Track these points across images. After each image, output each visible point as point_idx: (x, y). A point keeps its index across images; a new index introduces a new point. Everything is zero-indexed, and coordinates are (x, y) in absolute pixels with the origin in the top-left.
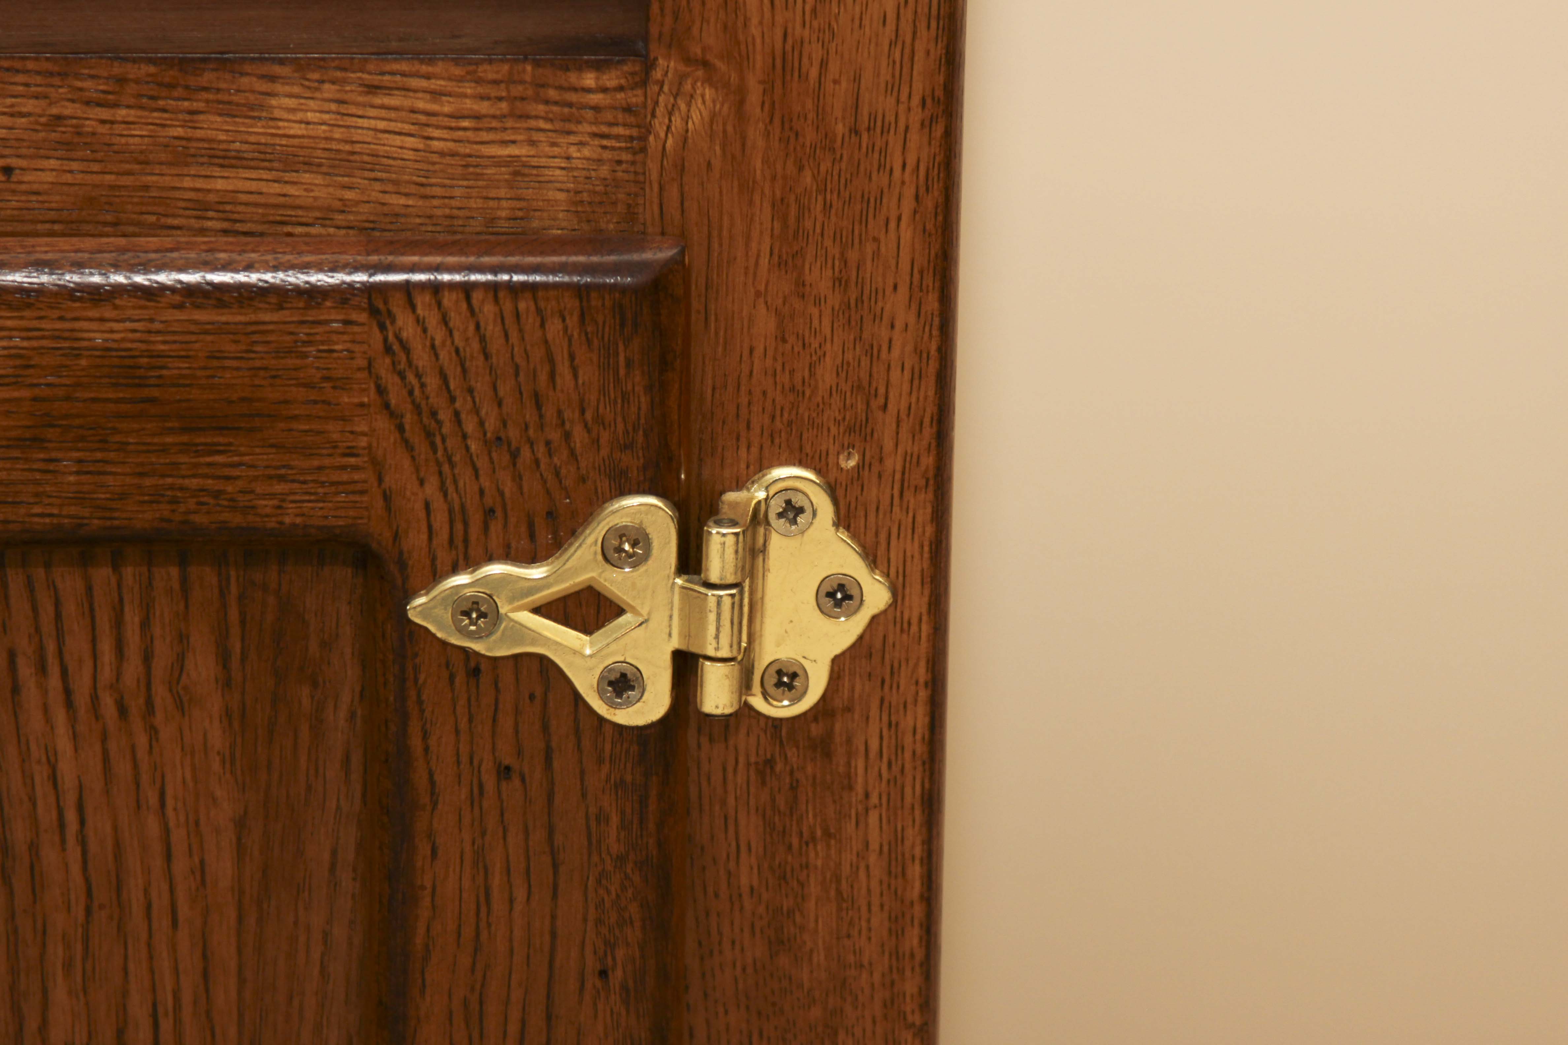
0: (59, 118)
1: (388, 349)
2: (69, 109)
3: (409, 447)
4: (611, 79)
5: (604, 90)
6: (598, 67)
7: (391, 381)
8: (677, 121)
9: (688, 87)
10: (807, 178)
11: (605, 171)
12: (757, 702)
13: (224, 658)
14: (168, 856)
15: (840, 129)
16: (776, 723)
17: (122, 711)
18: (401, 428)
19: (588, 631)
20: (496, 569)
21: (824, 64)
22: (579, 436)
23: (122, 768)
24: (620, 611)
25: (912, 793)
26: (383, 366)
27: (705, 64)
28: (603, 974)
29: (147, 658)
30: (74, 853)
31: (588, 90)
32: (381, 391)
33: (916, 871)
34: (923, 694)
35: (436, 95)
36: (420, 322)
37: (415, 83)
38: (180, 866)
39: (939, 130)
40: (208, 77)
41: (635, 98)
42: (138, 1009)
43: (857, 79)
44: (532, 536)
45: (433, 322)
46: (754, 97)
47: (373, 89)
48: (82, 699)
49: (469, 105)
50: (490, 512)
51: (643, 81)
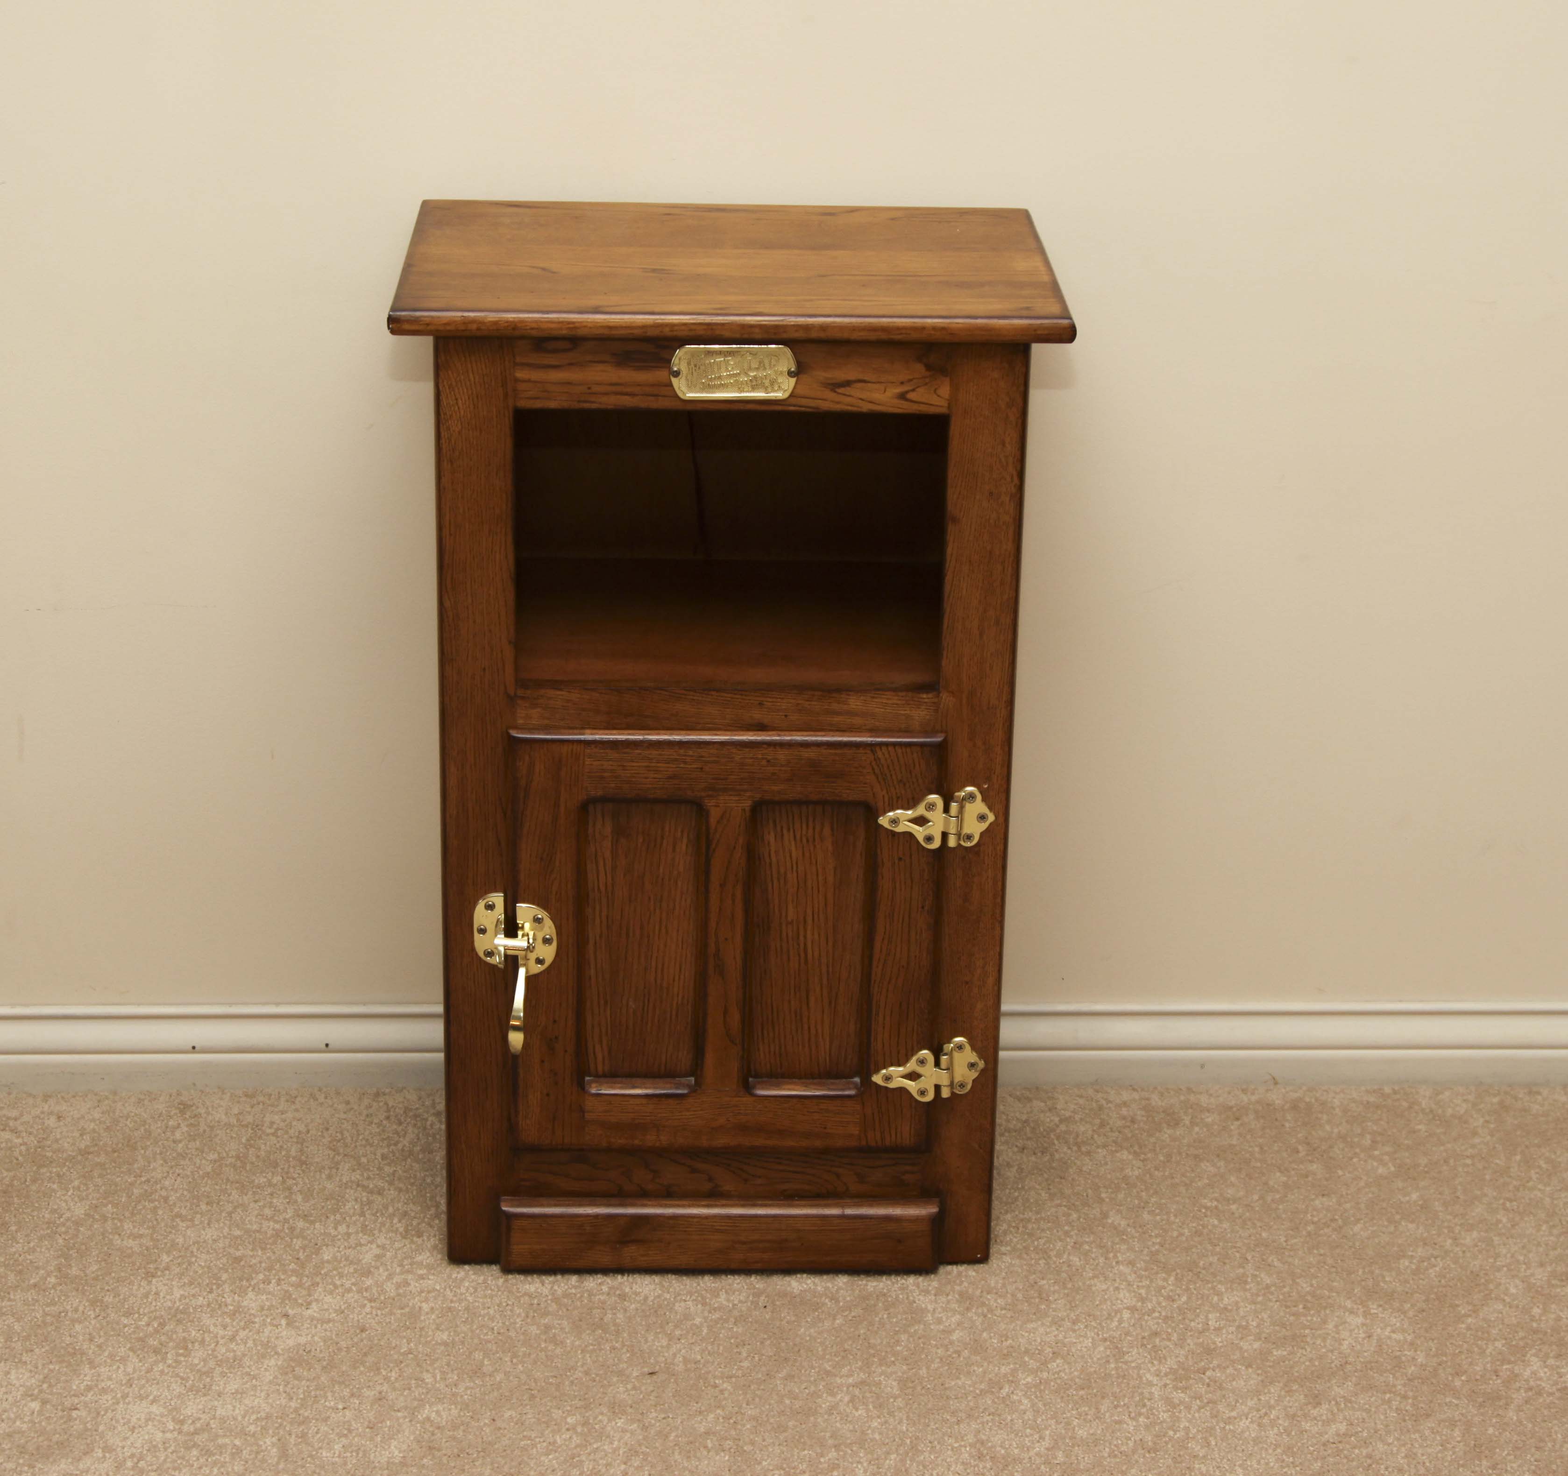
0: (798, 704)
1: (875, 759)
2: (800, 702)
3: (879, 782)
4: (930, 695)
5: (928, 698)
6: (927, 693)
7: (876, 767)
8: (946, 706)
9: (948, 698)
10: (977, 719)
11: (928, 717)
12: (962, 843)
13: (832, 829)
14: (817, 875)
15: (985, 708)
16: (966, 848)
17: (808, 841)
18: (877, 778)
19: (921, 826)
20: (899, 811)
21: (981, 693)
22: (920, 781)
23: (807, 854)
24: (929, 821)
25: (999, 865)
26: (874, 763)
27: (953, 693)
28: (923, 907)
29: (814, 829)
30: (795, 874)
31: (924, 698)
32: (873, 769)
33: (1000, 883)
34: (1003, 841)
35: (888, 699)
36: (883, 754)
37: (884, 696)
38: (820, 878)
39: (1009, 708)
40: (834, 695)
41: (936, 700)
42: (809, 912)
43: (989, 696)
44: (908, 803)
45: (886, 753)
46: (964, 701)
47: (873, 697)
48: (798, 837)
49: (895, 701)
50: (898, 798)
51: (938, 696)
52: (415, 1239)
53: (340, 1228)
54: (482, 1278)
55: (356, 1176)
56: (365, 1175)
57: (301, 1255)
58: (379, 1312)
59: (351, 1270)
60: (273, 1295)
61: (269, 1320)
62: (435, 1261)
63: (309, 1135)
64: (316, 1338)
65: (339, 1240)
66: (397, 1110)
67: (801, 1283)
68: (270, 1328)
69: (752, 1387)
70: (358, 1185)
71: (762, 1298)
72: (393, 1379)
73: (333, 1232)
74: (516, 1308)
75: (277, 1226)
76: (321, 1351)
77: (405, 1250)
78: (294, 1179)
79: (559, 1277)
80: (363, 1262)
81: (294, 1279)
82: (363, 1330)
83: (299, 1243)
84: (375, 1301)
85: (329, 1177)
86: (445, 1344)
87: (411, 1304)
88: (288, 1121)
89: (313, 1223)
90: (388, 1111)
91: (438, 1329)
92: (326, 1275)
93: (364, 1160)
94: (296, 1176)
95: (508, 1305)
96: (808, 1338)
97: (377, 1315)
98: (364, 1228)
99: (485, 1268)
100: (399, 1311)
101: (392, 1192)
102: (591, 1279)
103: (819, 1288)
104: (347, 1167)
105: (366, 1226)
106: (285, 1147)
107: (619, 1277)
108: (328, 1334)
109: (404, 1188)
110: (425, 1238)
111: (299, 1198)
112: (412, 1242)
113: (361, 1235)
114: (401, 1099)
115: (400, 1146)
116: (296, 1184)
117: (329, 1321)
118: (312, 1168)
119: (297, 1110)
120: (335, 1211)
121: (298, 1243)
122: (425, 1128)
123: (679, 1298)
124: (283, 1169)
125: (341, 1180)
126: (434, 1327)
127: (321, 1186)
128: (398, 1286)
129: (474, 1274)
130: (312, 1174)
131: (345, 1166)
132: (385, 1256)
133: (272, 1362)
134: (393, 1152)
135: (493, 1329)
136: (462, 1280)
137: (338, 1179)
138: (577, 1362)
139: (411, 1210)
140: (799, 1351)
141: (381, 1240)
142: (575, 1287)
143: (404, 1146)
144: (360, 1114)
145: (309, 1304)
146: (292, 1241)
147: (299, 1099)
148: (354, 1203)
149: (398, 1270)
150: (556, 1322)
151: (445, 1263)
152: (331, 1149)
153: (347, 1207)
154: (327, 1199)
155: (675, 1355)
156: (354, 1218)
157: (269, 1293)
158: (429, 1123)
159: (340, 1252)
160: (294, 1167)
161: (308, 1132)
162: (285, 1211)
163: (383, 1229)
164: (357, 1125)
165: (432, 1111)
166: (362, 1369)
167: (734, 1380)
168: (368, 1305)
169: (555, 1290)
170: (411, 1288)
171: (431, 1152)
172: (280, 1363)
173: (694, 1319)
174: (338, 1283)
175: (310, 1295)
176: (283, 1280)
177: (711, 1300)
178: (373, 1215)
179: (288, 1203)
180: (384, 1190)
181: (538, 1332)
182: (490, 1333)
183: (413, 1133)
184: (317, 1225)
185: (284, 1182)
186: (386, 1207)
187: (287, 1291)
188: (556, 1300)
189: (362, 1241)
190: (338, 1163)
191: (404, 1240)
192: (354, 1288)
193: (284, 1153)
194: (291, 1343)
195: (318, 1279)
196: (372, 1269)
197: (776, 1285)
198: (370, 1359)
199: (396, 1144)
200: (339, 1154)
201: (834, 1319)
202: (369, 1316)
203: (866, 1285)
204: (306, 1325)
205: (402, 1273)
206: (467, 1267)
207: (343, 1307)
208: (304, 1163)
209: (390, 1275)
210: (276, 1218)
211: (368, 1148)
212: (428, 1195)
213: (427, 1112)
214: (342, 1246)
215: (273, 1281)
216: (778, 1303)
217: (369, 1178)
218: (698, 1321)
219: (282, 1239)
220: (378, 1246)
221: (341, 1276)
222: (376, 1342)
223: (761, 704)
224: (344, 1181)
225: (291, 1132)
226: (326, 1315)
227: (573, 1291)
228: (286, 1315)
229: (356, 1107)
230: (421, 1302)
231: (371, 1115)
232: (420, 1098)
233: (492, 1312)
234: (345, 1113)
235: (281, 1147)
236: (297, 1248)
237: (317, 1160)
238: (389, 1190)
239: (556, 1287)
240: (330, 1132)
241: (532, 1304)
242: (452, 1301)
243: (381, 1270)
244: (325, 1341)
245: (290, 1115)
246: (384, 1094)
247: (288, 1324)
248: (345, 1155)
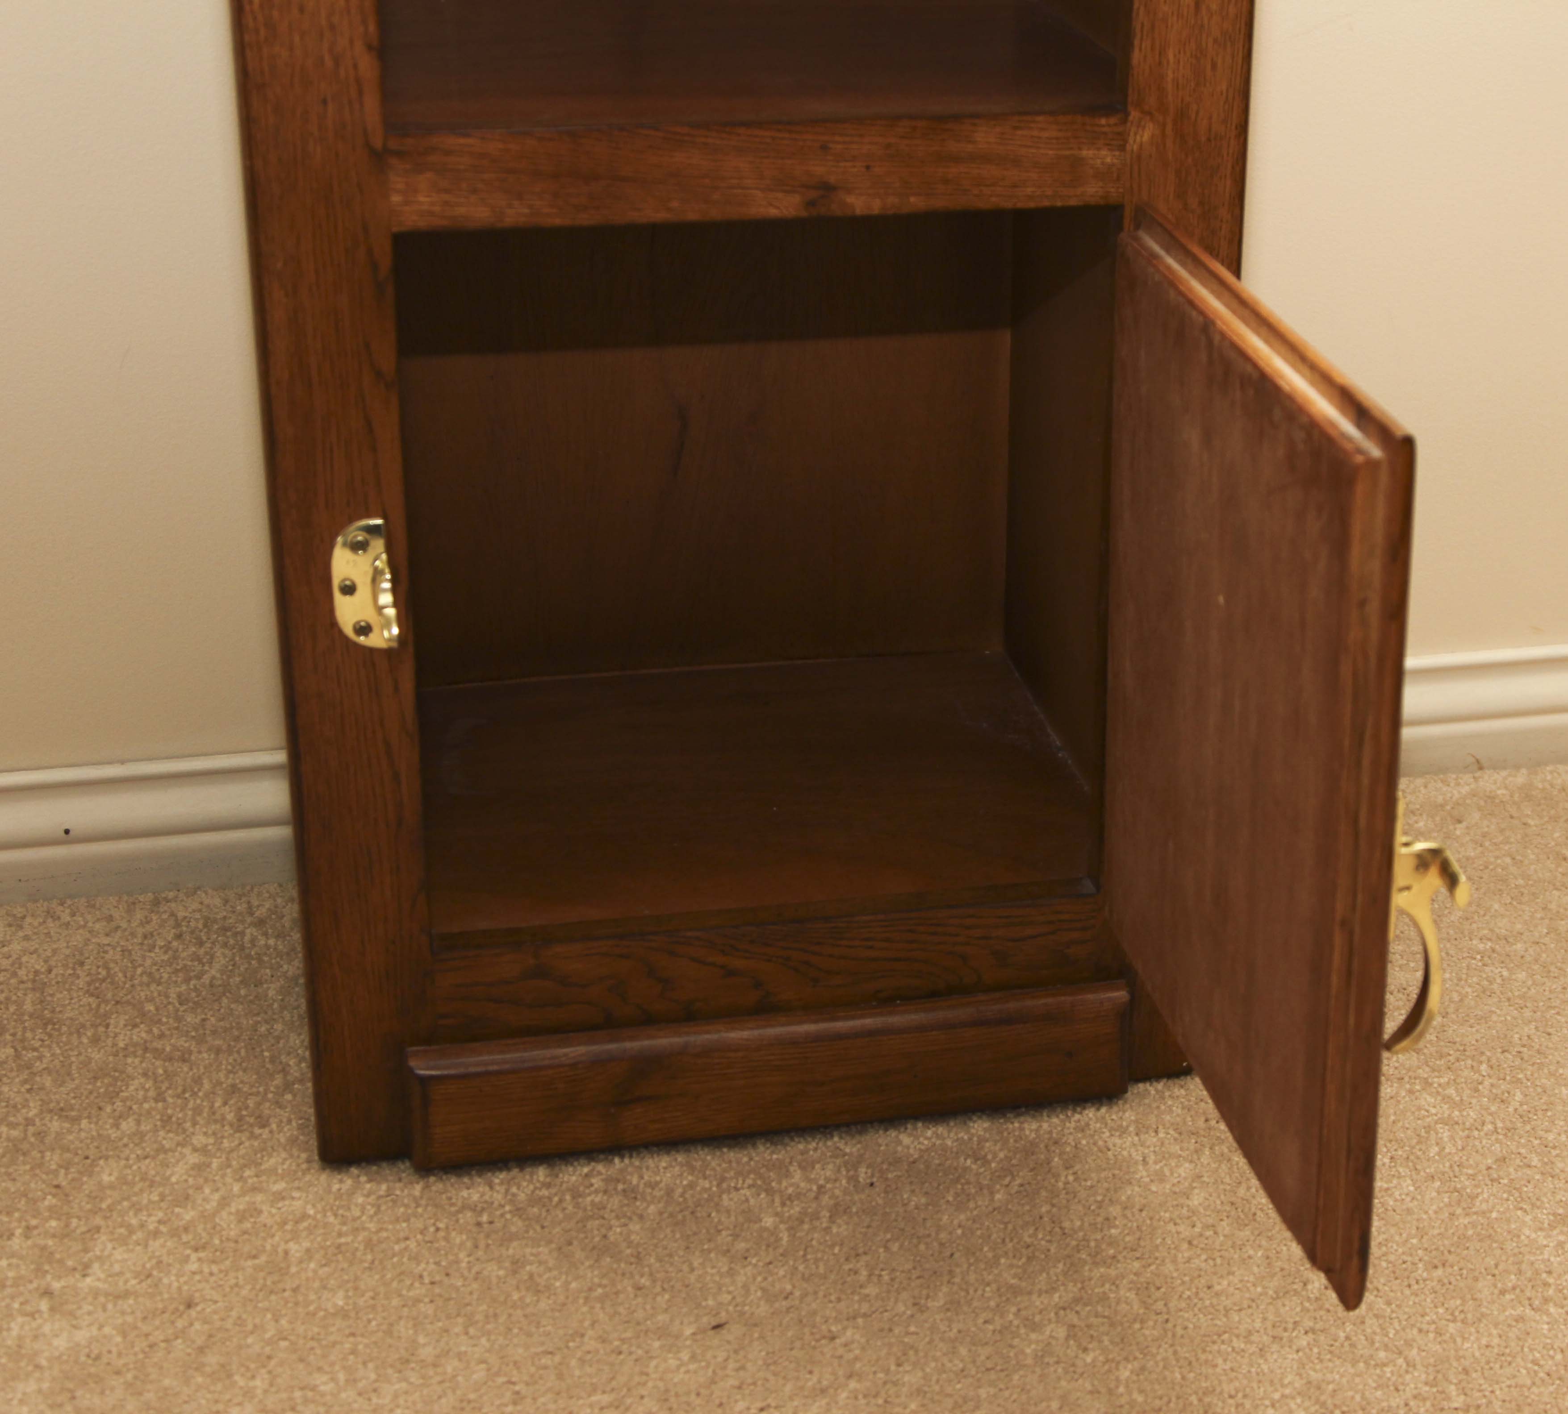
0: (889, 144)
2: (893, 140)
4: (1113, 120)
5: (1109, 125)
6: (1107, 116)
8: (1138, 138)
9: (1143, 123)
10: (1190, 160)
15: (1203, 139)
21: (1197, 113)
27: (1150, 114)
31: (1103, 126)
35: (1042, 129)
37: (1032, 125)
39: (1242, 139)
40: (950, 125)
41: (1120, 129)
43: (1210, 118)
46: (1169, 127)
47: (1016, 128)
49: (1055, 133)
51: (1124, 121)
52: (257, 1131)
53: (124, 1125)
54: (384, 1187)
55: (141, 1034)
56: (155, 1031)
57: (62, 1180)
58: (215, 1268)
59: (155, 1197)
60: (21, 1258)
61: (16, 1305)
62: (298, 1165)
63: (52, 975)
64: (107, 1330)
65: (126, 1145)
66: (193, 924)
67: (917, 1138)
68: (20, 1320)
69: (896, 1331)
70: (146, 1050)
71: (862, 1170)
72: (259, 1392)
73: (114, 1134)
74: (453, 1234)
75: (15, 1133)
76: (120, 1355)
77: (242, 1152)
78: (35, 1049)
79: (515, 1172)
80: (174, 1179)
81: (53, 1223)
82: (189, 1306)
83: (56, 1157)
84: (204, 1247)
85: (95, 1040)
86: (343, 1313)
87: (268, 1247)
88: (15, 956)
89: (76, 1120)
90: (178, 925)
91: (324, 1287)
92: (110, 1209)
93: (150, 1007)
94: (37, 1044)
95: (438, 1229)
96: (959, 1231)
97: (211, 1274)
98: (166, 1120)
99: (386, 1169)
100: (250, 1263)
101: (205, 1055)
102: (571, 1169)
103: (949, 1142)
104: (122, 1023)
105: (170, 1117)
106: (14, 998)
107: (617, 1160)
108: (129, 1319)
109: (224, 1047)
110: (274, 1126)
111: (48, 1081)
112: (252, 1136)
113: (162, 1133)
114: (195, 906)
115: (206, 979)
116: (40, 1058)
117: (126, 1294)
118: (64, 1029)
119: (27, 938)
120: (112, 1096)
121: (53, 1159)
122: (242, 948)
123: (724, 1185)
124: (14, 1035)
125: (115, 1045)
126: (317, 1284)
127: (82, 1058)
128: (241, 1217)
129: (370, 1181)
130: (64, 1039)
131: (118, 1021)
132: (209, 1165)
133: (31, 1386)
134: (196, 989)
135: (421, 1277)
136: (351, 1193)
137: (109, 1042)
138: (581, 1321)
139: (242, 1082)
140: (952, 1255)
141: (199, 1140)
142: (548, 1186)
143: (213, 978)
144: (133, 935)
145: (87, 1266)
146: (43, 1157)
147: (28, 920)
148: (142, 1080)
149: (236, 1188)
150: (528, 1250)
151: (316, 1165)
152: (92, 995)
153: (132, 1088)
154: (95, 1078)
155: (746, 1287)
156: (146, 1106)
157: (13, 1255)
158: (247, 938)
159: (130, 1167)
160: (32, 1030)
161: (50, 971)
162: (25, 1105)
163: (198, 1118)
164: (130, 952)
165: (249, 920)
166: (200, 1380)
167: (860, 1321)
168: (194, 1256)
169: (514, 1195)
170: (263, 1218)
171: (258, 983)
172: (46, 1385)
173: (761, 1220)
174: (134, 1222)
175: (86, 1250)
176: (36, 1227)
177: (780, 1182)
178: (178, 1096)
179: (29, 1091)
180: (190, 1053)
181: (501, 1273)
182: (417, 1284)
183: (225, 956)
184: (84, 1123)
185: (18, 1056)
186: (198, 1081)
187: (44, 1248)
188: (518, 1211)
189: (167, 1144)
190: (107, 1015)
191: (237, 1135)
192: (163, 1229)
193: (12, 1008)
194: (61, 1343)
195: (98, 1220)
196: (191, 1191)
197: (880, 1146)
198: (212, 1359)
199: (199, 977)
200: (107, 1002)
201: (992, 1193)
202: (197, 1277)
203: (1022, 1129)
204: (87, 1308)
205: (243, 1193)
206: (354, 1171)
207: (148, 1266)
208: (50, 1021)
209: (224, 1198)
210: (12, 1119)
211: (153, 987)
212: (266, 1054)
213: (243, 922)
214: (133, 1156)
215: (18, 1232)
216: (890, 1176)
217: (162, 1036)
218: (769, 1221)
219: (24, 1154)
220: (195, 1150)
221: (138, 1209)
222: (218, 1324)
223: (824, 148)
224: (121, 1045)
225: (22, 973)
226: (121, 1283)
227: (545, 1192)
228: (47, 1293)
229: (124, 925)
230: (287, 1242)
231: (152, 934)
232: (226, 901)
233: (412, 1244)
234: (107, 935)
235: (8, 999)
236: (54, 1167)
237: (68, 1014)
238: (200, 1052)
239: (514, 1190)
240: (86, 967)
241: (479, 1224)
242: (340, 1235)
243: (207, 1191)
244: (124, 1335)
245: (16, 947)
246: (168, 901)
247: (52, 1309)
248: (117, 1002)
